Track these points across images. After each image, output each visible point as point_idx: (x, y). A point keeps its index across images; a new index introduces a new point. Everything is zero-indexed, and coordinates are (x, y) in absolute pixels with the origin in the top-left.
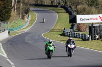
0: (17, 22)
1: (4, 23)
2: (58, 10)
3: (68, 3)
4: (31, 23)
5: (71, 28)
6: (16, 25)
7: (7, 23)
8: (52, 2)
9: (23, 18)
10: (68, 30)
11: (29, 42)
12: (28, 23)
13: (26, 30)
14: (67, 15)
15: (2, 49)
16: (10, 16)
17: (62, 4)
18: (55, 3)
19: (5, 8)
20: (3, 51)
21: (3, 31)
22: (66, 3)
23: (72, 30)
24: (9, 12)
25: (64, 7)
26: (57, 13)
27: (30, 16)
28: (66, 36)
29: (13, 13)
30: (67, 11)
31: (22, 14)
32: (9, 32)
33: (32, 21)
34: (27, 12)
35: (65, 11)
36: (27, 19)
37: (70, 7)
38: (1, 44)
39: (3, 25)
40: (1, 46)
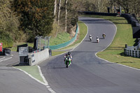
0: (60, 36)
1: (43, 38)
2: (117, 20)
3: (130, 11)
4: (80, 39)
5: (134, 45)
6: (59, 41)
7: (47, 38)
8: (108, 9)
9: (69, 31)
10: (131, 48)
11: (78, 64)
12: (76, 39)
13: (74, 48)
14: (129, 27)
15: (41, 75)
16: (51, 29)
17: (122, 11)
18: (113, 10)
19: (44, 17)
20: (43, 77)
21: (42, 50)
22: (128, 10)
23: (136, 47)
24: (49, 23)
25: (125, 16)
26: (116, 23)
27: (78, 29)
28: (128, 56)
29: (56, 24)
30: (130, 22)
31: (68, 25)
32: (50, 51)
33: (81, 35)
34: (74, 23)
35: (126, 21)
36: (74, 33)
37: (134, 15)
38: (39, 67)
39: (41, 41)
40: (40, 71)
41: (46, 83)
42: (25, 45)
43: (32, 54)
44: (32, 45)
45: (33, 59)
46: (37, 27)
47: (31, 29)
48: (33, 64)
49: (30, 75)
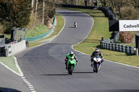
0: (37, 28)
1: (21, 29)
2: (94, 13)
3: (107, 4)
4: (57, 31)
5: (111, 39)
6: (36, 32)
7: (24, 30)
8: (86, 2)
9: (46, 23)
10: (108, 41)
12: (53, 31)
13: (50, 40)
14: (106, 20)
15: (17, 66)
16: (29, 21)
17: (99, 4)
18: (90, 3)
19: (22, 9)
20: (19, 68)
21: (18, 41)
22: (105, 4)
23: (112, 40)
24: (26, 15)
25: (102, 9)
26: (93, 16)
27: (55, 21)
28: (104, 49)
29: (33, 16)
30: (107, 15)
31: (45, 17)
32: (27, 43)
33: (58, 27)
34: (51, 15)
35: (103, 14)
36: (51, 25)
37: (111, 9)
38: (15, 59)
39: (18, 33)
40: (16, 62)
41: (21, 74)
42: (2, 37)
43: (9, 45)
44: (9, 37)
45: (10, 50)
46: (14, 19)
47: (9, 21)
48: (9, 55)
49: (6, 66)
